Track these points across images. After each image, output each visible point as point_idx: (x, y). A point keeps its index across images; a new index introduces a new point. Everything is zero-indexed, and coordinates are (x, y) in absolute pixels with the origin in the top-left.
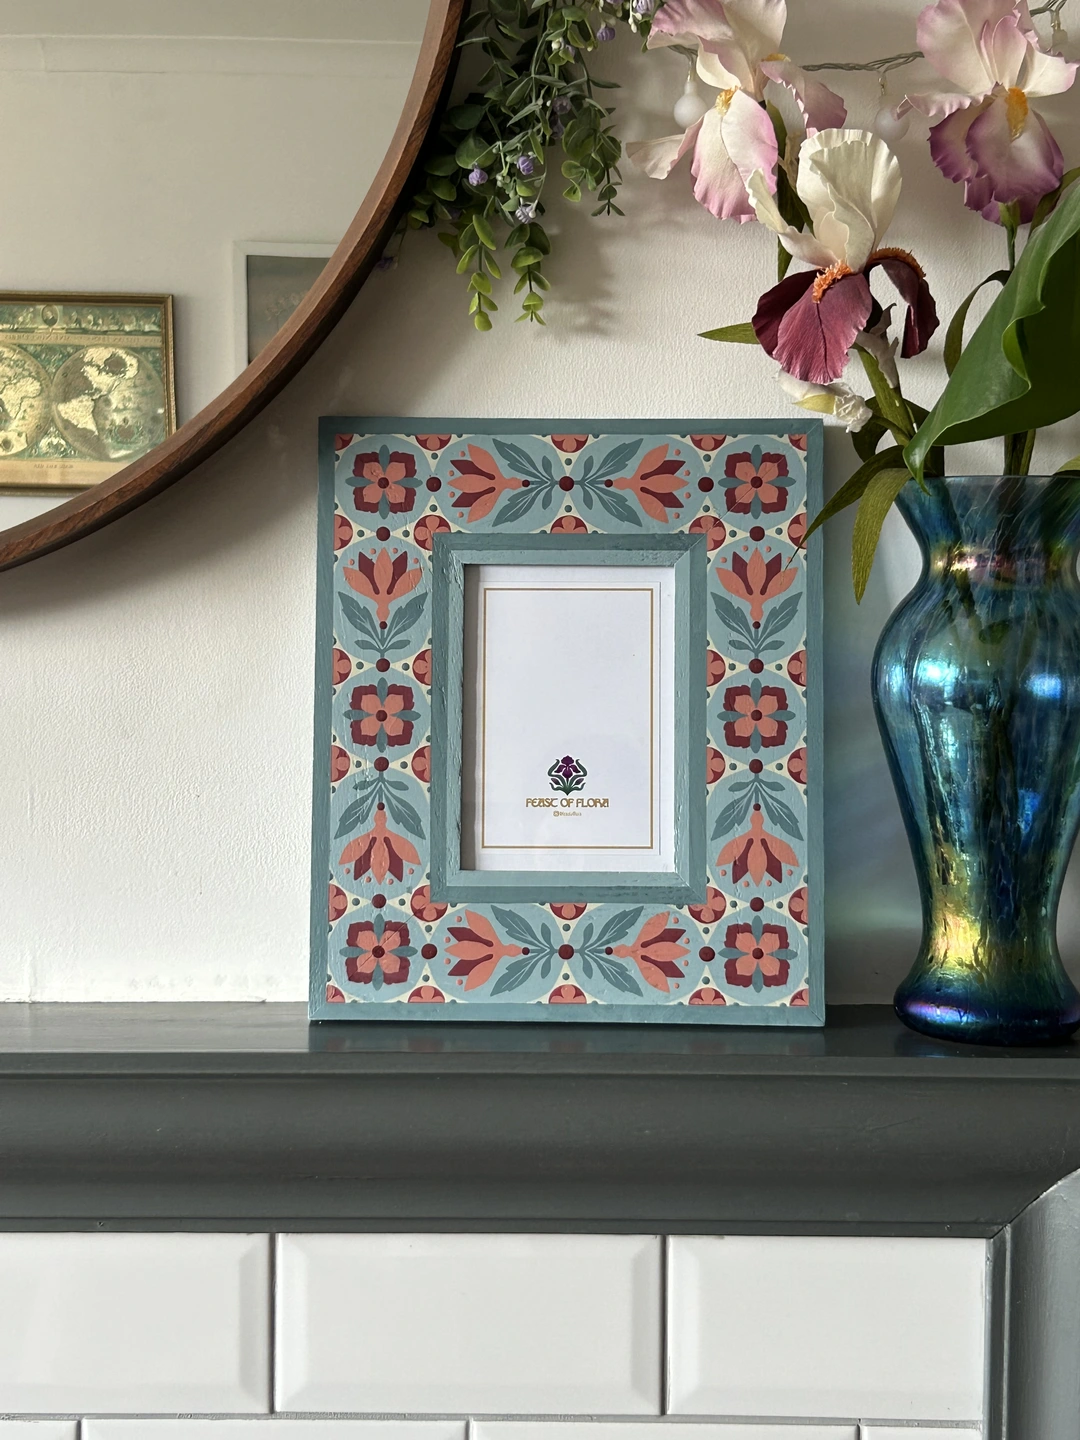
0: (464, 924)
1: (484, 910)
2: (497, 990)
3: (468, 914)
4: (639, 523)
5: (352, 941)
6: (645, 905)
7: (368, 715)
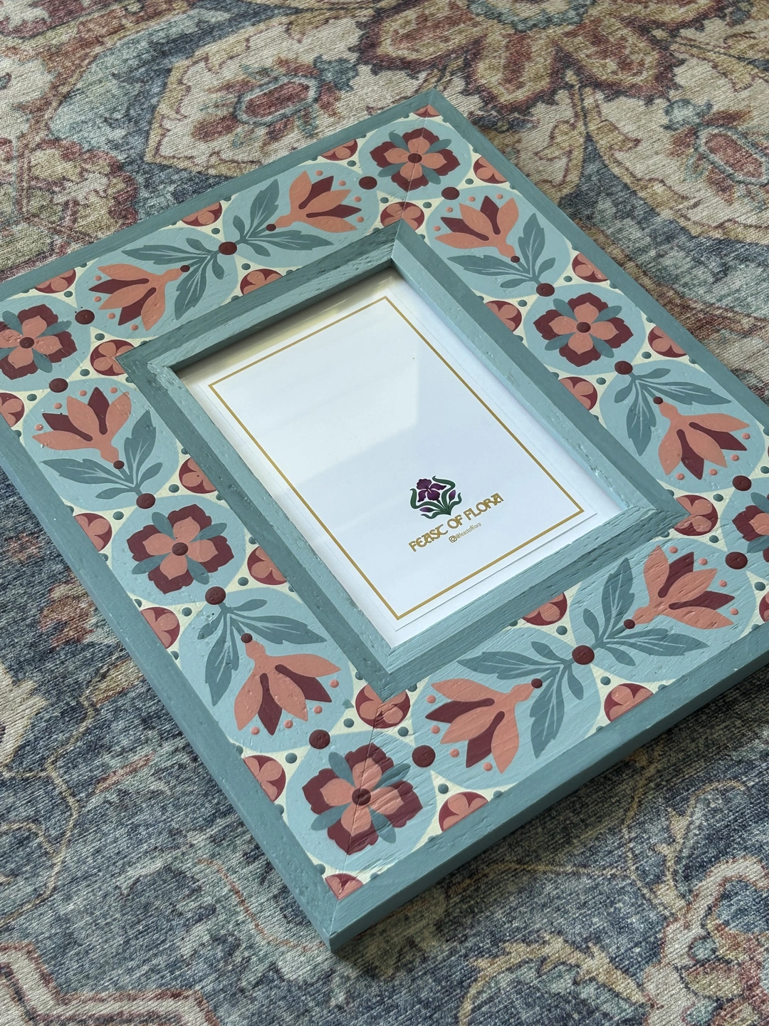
0: (442, 701)
1: (453, 671)
2: (539, 746)
3: (438, 687)
4: (328, 243)
5: (319, 806)
6: (628, 556)
7: (163, 557)
